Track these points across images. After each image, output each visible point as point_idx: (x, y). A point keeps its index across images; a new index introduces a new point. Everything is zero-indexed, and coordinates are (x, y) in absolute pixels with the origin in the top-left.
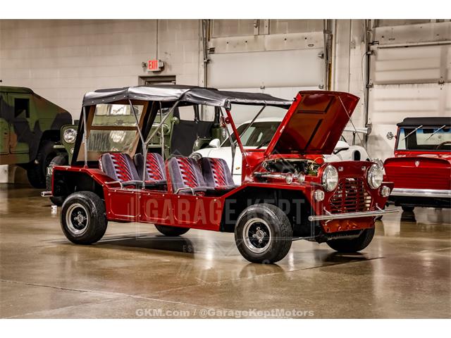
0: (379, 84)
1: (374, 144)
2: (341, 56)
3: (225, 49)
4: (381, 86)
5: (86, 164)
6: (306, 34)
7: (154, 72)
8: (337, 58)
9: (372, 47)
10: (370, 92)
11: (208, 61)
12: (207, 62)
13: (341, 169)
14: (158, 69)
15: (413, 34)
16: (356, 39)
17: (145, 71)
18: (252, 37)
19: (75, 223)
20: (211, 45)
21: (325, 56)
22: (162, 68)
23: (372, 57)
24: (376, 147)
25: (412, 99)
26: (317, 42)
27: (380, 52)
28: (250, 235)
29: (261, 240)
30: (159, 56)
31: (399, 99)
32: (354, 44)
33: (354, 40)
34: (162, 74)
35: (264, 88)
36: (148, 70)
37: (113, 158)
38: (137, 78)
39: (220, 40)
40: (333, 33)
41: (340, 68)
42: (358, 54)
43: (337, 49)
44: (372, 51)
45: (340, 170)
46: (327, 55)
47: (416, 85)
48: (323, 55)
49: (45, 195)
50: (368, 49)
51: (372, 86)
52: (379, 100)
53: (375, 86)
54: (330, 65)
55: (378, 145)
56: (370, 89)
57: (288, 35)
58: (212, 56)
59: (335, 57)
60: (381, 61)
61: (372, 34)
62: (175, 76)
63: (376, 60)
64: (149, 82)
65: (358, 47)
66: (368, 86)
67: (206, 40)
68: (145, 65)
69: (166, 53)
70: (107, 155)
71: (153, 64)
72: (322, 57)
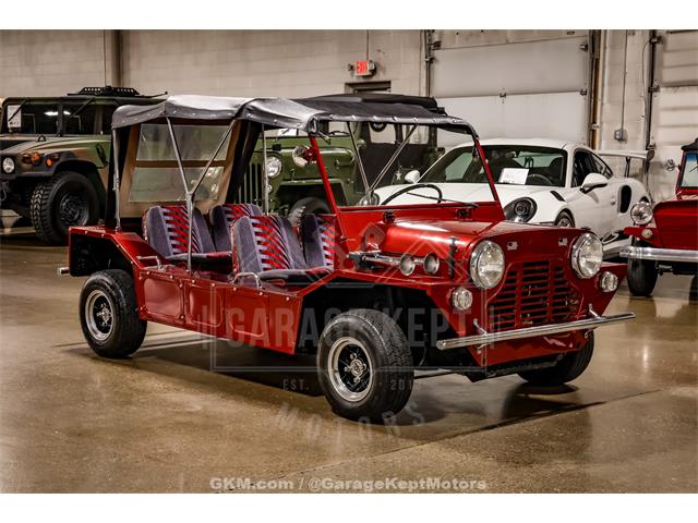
0: (667, 87)
2: (613, 47)
3: (454, 42)
4: (670, 89)
7: (364, 77)
8: (608, 50)
10: (654, 99)
11: (433, 58)
12: (431, 61)
13: (514, 246)
14: (368, 73)
17: (352, 76)
19: (98, 321)
20: (435, 38)
21: (590, 47)
22: (374, 72)
23: (658, 46)
27: (670, 38)
28: (341, 366)
29: (358, 378)
30: (369, 55)
34: (374, 79)
35: (505, 95)
36: (356, 74)
37: (166, 214)
38: (343, 85)
41: (612, 65)
42: (638, 42)
44: (659, 38)
45: (509, 248)
46: (592, 46)
48: (587, 46)
49: (62, 272)
50: (653, 35)
51: (657, 90)
52: (667, 109)
53: (661, 89)
54: (598, 60)
55: (665, 176)
56: (654, 94)
58: (437, 54)
59: (605, 48)
60: (672, 51)
62: (389, 82)
63: (665, 50)
64: (360, 91)
65: (639, 33)
66: (652, 90)
68: (352, 68)
69: (379, 51)
70: (157, 210)
71: (362, 66)
72: (586, 49)
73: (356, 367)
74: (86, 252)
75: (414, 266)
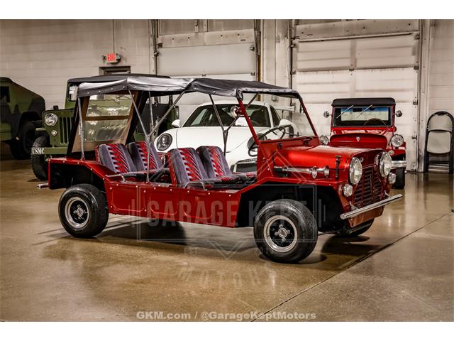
0: (300, 72)
1: (298, 119)
2: (268, 49)
3: (171, 43)
4: (302, 73)
5: (83, 156)
6: (238, 31)
7: (112, 63)
8: (265, 51)
9: (294, 41)
10: (293, 78)
11: (158, 53)
12: (157, 55)
13: (363, 160)
14: (115, 61)
15: (327, 30)
16: (280, 35)
17: (104, 62)
18: (193, 34)
19: (75, 216)
20: (159, 41)
22: (119, 60)
23: (294, 49)
24: (299, 122)
25: (328, 83)
26: (248, 37)
27: (301, 45)
28: (272, 233)
30: (116, 51)
31: (317, 83)
32: (279, 39)
33: (279, 36)
34: (119, 65)
35: (205, 75)
36: (107, 61)
37: (109, 149)
38: (98, 69)
39: (167, 36)
40: (261, 30)
41: (268, 58)
42: (283, 46)
43: (264, 43)
44: (295, 45)
45: (361, 161)
46: (256, 48)
47: (331, 72)
48: (254, 48)
49: (42, 187)
50: (291, 43)
51: (295, 73)
52: (301, 84)
53: (297, 73)
54: (259, 56)
55: (301, 120)
56: (293, 75)
57: (224, 32)
58: (160, 50)
59: (264, 49)
60: (302, 52)
61: (293, 31)
62: (130, 67)
63: (298, 51)
64: (108, 72)
65: (282, 42)
66: (292, 73)
67: (155, 37)
68: (104, 58)
69: (122, 48)
70: (103, 147)
71: (111, 57)
72: (253, 50)
73: (283, 233)
74: (58, 174)
75: (316, 173)
